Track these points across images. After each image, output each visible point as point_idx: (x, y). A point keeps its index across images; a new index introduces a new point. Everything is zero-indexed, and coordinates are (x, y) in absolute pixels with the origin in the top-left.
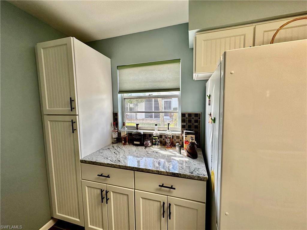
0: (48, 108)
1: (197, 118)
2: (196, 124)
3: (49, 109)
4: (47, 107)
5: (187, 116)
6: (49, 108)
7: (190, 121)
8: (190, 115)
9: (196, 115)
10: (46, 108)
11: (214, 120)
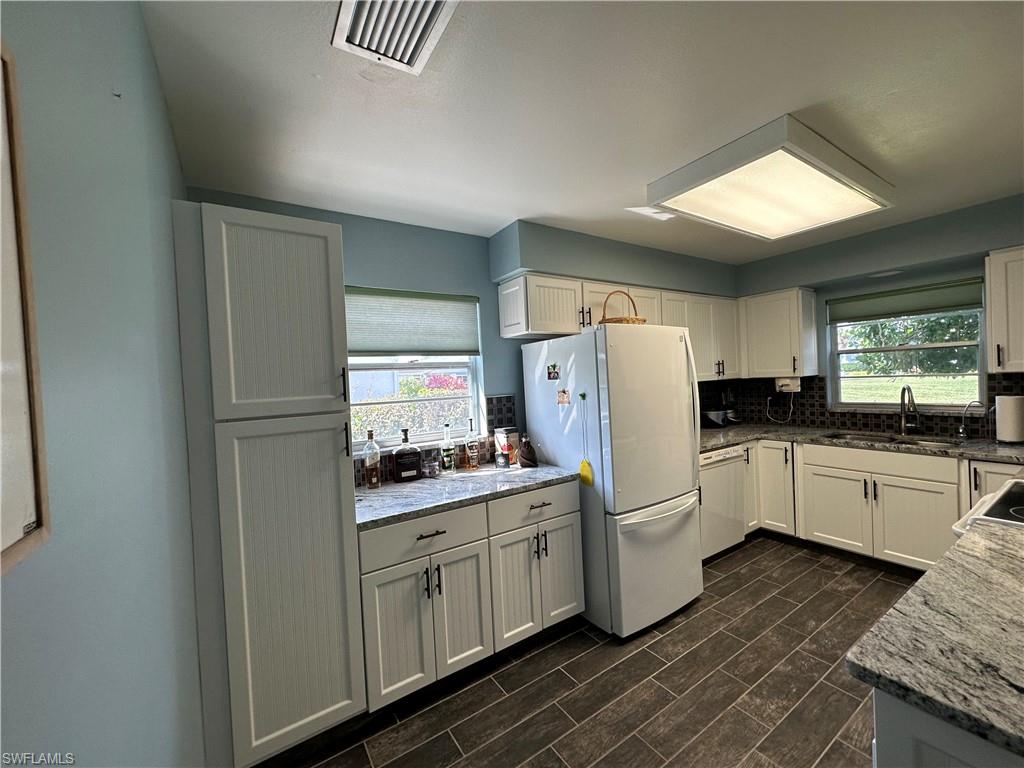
0: (234, 401)
1: (509, 405)
2: (510, 415)
3: (239, 402)
4: (232, 396)
5: (495, 401)
6: (237, 399)
7: (500, 411)
8: (499, 400)
9: (509, 399)
10: (230, 398)
11: (583, 396)
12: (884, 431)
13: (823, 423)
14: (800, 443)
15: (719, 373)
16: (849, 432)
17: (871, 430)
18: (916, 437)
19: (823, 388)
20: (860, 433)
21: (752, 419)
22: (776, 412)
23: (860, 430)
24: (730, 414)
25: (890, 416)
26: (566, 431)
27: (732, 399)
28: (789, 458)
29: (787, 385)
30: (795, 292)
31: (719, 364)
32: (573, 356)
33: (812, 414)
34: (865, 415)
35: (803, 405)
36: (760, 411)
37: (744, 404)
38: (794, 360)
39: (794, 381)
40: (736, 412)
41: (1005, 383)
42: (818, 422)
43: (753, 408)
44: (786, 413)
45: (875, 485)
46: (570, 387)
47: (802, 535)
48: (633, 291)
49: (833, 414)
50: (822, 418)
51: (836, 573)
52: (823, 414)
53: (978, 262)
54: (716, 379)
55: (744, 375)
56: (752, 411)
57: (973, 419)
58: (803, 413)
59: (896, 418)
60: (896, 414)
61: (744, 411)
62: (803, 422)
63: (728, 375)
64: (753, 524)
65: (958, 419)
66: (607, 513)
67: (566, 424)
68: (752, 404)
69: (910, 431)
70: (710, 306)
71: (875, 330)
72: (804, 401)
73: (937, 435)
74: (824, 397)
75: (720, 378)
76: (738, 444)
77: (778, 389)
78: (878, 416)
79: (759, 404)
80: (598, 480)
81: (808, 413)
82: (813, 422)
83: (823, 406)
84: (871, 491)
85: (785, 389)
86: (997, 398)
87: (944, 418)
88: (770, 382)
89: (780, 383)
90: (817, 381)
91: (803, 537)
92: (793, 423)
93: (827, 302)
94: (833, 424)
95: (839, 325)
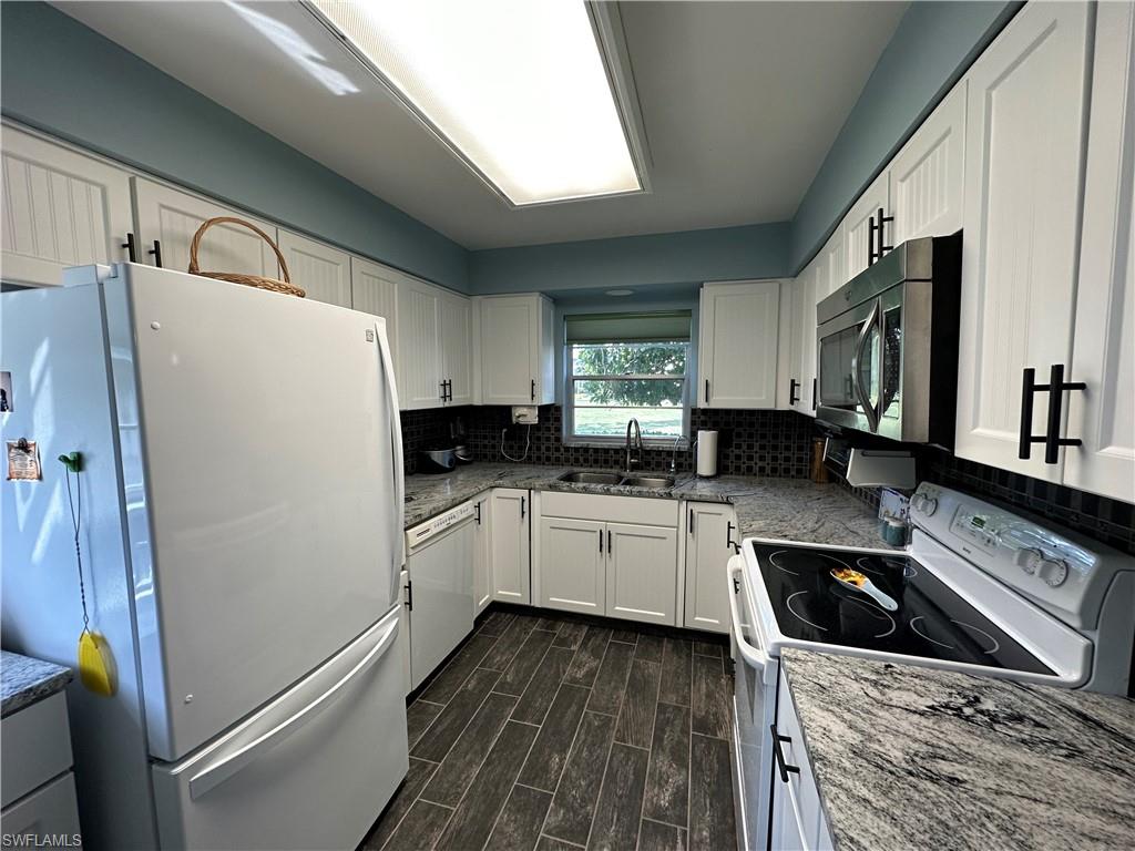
11: (77, 463)
12: (612, 467)
13: (558, 459)
14: (538, 490)
15: (444, 397)
16: (582, 469)
17: (601, 467)
18: (639, 474)
19: (558, 419)
20: (592, 470)
21: (485, 456)
22: (511, 447)
23: (591, 466)
24: (460, 452)
25: (617, 451)
26: (38, 552)
27: (462, 432)
28: (526, 511)
29: (525, 416)
30: (535, 298)
31: (444, 385)
32: (44, 350)
33: (548, 449)
34: (596, 450)
35: (539, 439)
36: (494, 447)
37: (476, 437)
38: (533, 384)
39: (532, 411)
40: (467, 448)
41: (702, 418)
42: (553, 459)
43: (486, 442)
44: (521, 448)
45: (610, 534)
46: (42, 437)
47: (537, 603)
48: (287, 240)
49: (567, 449)
50: (557, 454)
51: (572, 648)
52: (557, 450)
53: (693, 294)
54: (441, 406)
55: (477, 402)
56: (485, 446)
57: (680, 453)
58: (539, 449)
59: (622, 453)
60: (622, 449)
61: (476, 446)
62: (539, 458)
63: (458, 400)
64: (483, 602)
65: (669, 453)
66: (152, 760)
67: (36, 534)
68: (485, 437)
69: (634, 467)
70: (435, 299)
71: (598, 356)
72: (540, 434)
73: (653, 469)
74: (559, 429)
75: (447, 404)
76: (467, 500)
77: (514, 420)
78: (606, 451)
79: (494, 438)
80: (127, 679)
81: (543, 448)
82: (548, 459)
83: (558, 439)
84: (606, 542)
85: (522, 421)
86: (699, 432)
87: (659, 452)
88: (506, 411)
89: (517, 412)
90: (553, 411)
91: (538, 605)
92: (529, 461)
93: (565, 317)
94: (567, 460)
95: (575, 346)
